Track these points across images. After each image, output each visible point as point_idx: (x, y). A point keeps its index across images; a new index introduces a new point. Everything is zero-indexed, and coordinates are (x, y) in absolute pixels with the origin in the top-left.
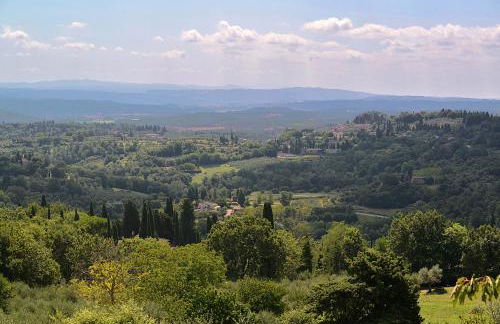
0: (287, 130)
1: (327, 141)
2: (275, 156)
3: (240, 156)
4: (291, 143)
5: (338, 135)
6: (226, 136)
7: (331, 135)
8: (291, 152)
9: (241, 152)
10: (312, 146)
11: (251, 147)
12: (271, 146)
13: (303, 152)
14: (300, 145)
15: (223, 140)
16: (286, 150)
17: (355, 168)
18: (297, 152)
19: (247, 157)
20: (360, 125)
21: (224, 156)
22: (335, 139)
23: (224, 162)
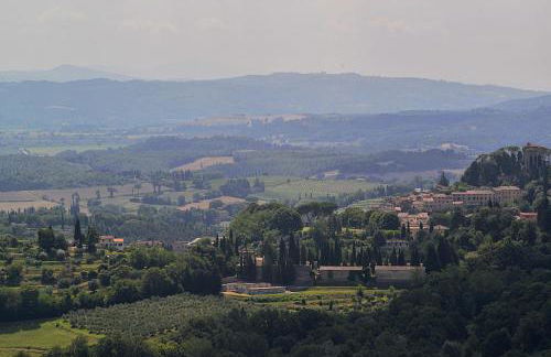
0: (254, 208)
1: (380, 240)
2: (216, 290)
3: (104, 293)
4: (266, 251)
5: (414, 222)
6: (58, 231)
7: (392, 221)
8: (266, 279)
9: (106, 282)
10: (332, 257)
11: (140, 262)
12: (204, 261)
13: (304, 277)
14: (295, 253)
15: (49, 243)
16: (249, 273)
17: (470, 327)
18: (286, 278)
19: (126, 297)
20: (484, 191)
21: (50, 294)
22: (405, 233)
23: (52, 312)
